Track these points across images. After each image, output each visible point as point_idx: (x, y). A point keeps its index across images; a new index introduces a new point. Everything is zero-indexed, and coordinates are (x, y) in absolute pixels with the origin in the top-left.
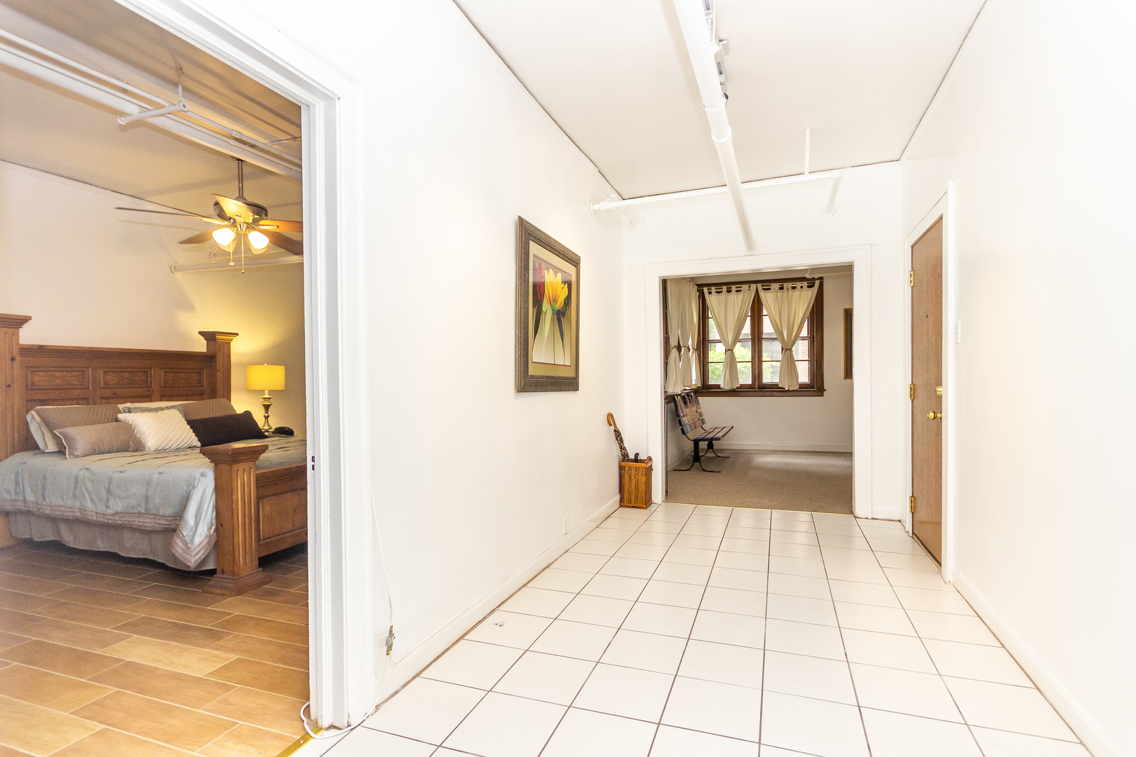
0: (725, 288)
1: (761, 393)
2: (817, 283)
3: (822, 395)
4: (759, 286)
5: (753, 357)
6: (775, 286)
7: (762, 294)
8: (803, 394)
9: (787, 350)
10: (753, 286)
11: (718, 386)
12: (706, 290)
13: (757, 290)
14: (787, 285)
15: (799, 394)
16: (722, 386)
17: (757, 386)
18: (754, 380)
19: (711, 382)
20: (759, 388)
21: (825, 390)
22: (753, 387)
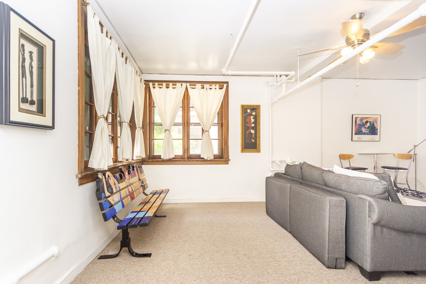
0: (164, 84)
1: (189, 162)
2: (225, 85)
3: (228, 164)
4: (188, 84)
5: (184, 136)
6: (199, 86)
7: (190, 90)
8: (217, 163)
9: (206, 131)
10: (184, 85)
11: (159, 157)
12: (151, 84)
13: (187, 88)
14: (206, 86)
15: (213, 163)
16: (162, 157)
17: (186, 157)
18: (184, 152)
19: (156, 154)
20: (188, 158)
21: (230, 160)
22: (183, 158)
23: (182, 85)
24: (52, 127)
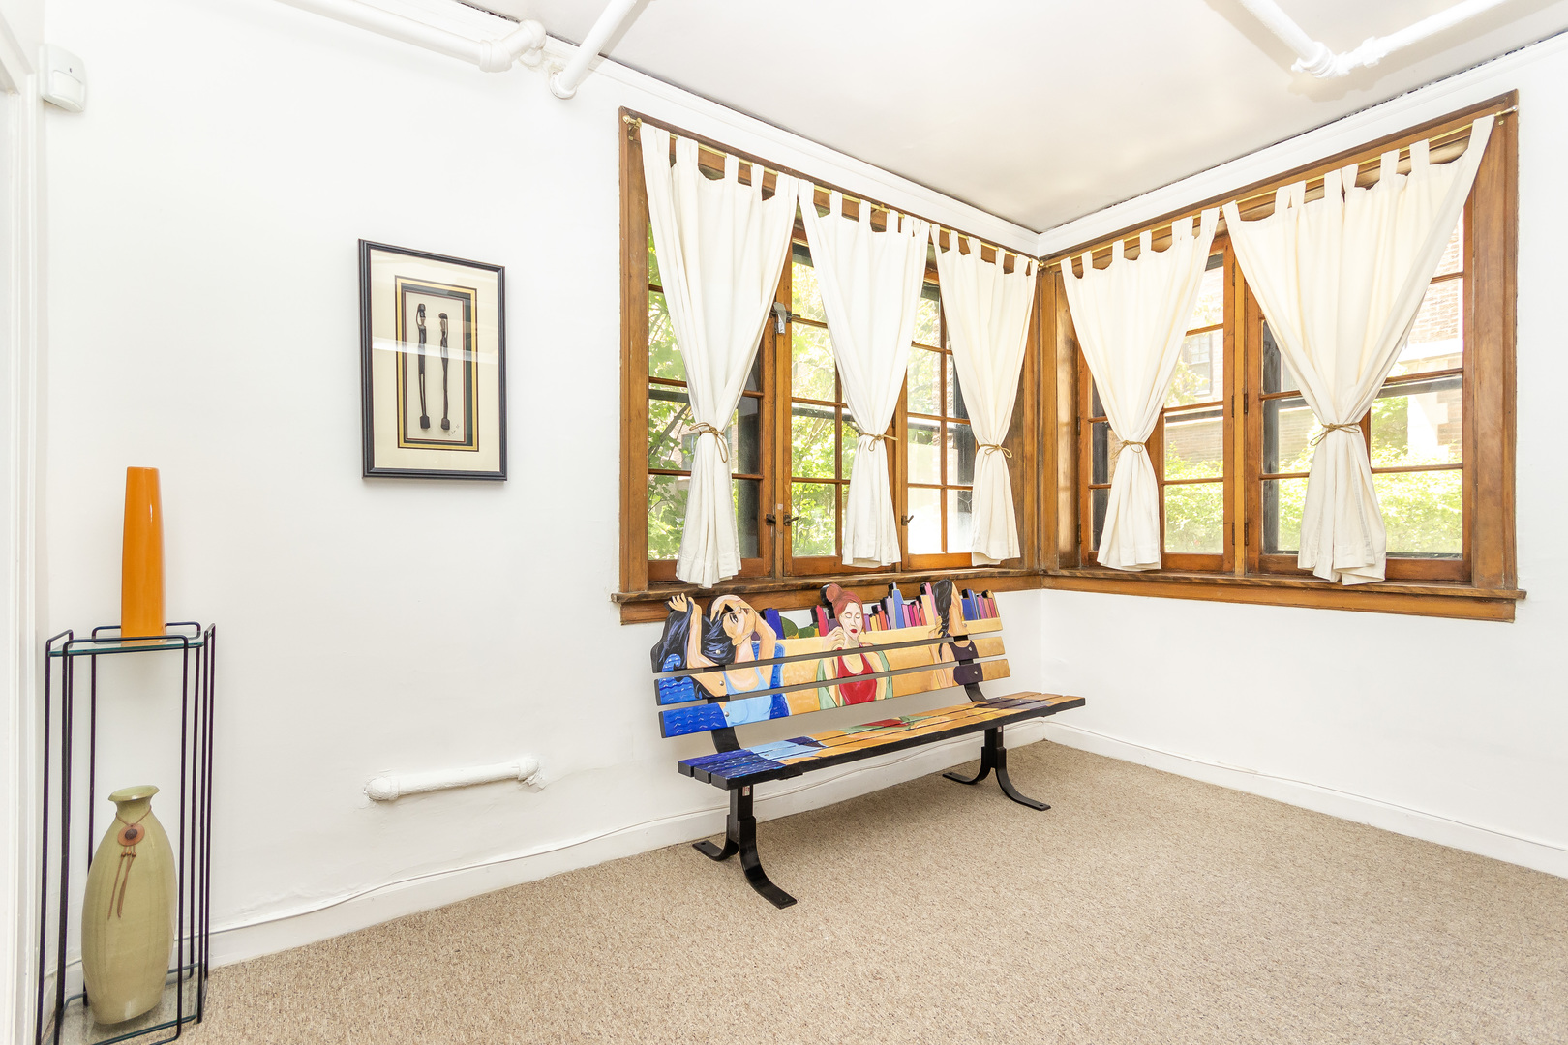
3: (1510, 618)
4: (1230, 208)
5: (1229, 463)
12: (1066, 265)
17: (1239, 565)
18: (1230, 542)
20: (1250, 570)
21: (1523, 595)
22: (1226, 567)
23: (1197, 224)
24: (500, 476)
